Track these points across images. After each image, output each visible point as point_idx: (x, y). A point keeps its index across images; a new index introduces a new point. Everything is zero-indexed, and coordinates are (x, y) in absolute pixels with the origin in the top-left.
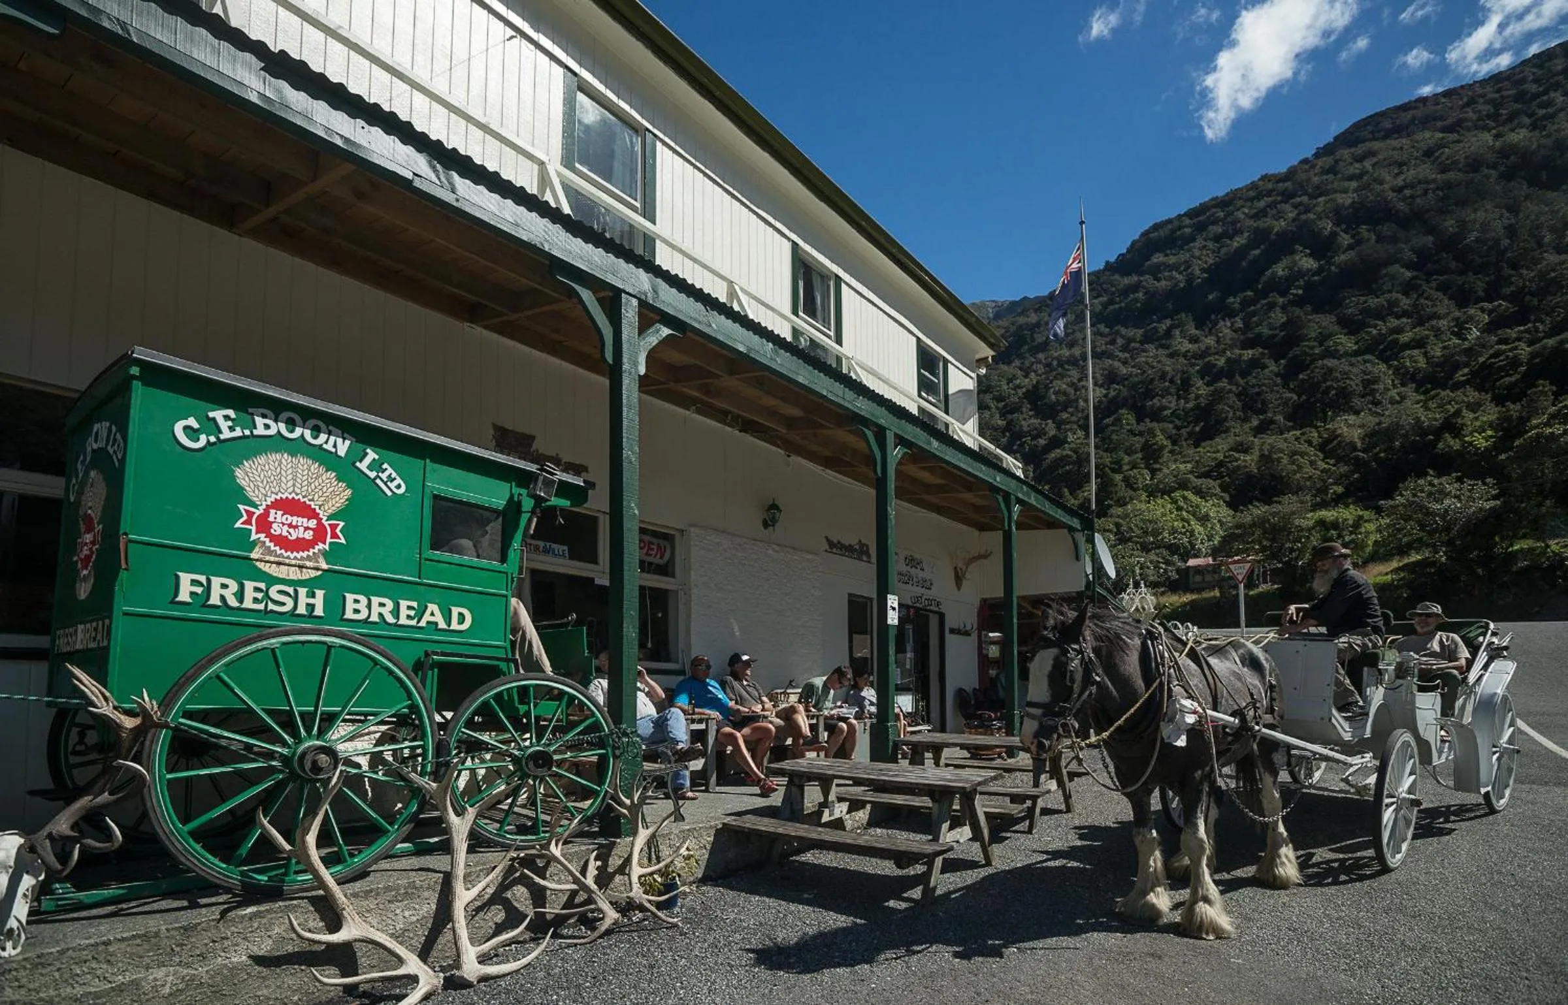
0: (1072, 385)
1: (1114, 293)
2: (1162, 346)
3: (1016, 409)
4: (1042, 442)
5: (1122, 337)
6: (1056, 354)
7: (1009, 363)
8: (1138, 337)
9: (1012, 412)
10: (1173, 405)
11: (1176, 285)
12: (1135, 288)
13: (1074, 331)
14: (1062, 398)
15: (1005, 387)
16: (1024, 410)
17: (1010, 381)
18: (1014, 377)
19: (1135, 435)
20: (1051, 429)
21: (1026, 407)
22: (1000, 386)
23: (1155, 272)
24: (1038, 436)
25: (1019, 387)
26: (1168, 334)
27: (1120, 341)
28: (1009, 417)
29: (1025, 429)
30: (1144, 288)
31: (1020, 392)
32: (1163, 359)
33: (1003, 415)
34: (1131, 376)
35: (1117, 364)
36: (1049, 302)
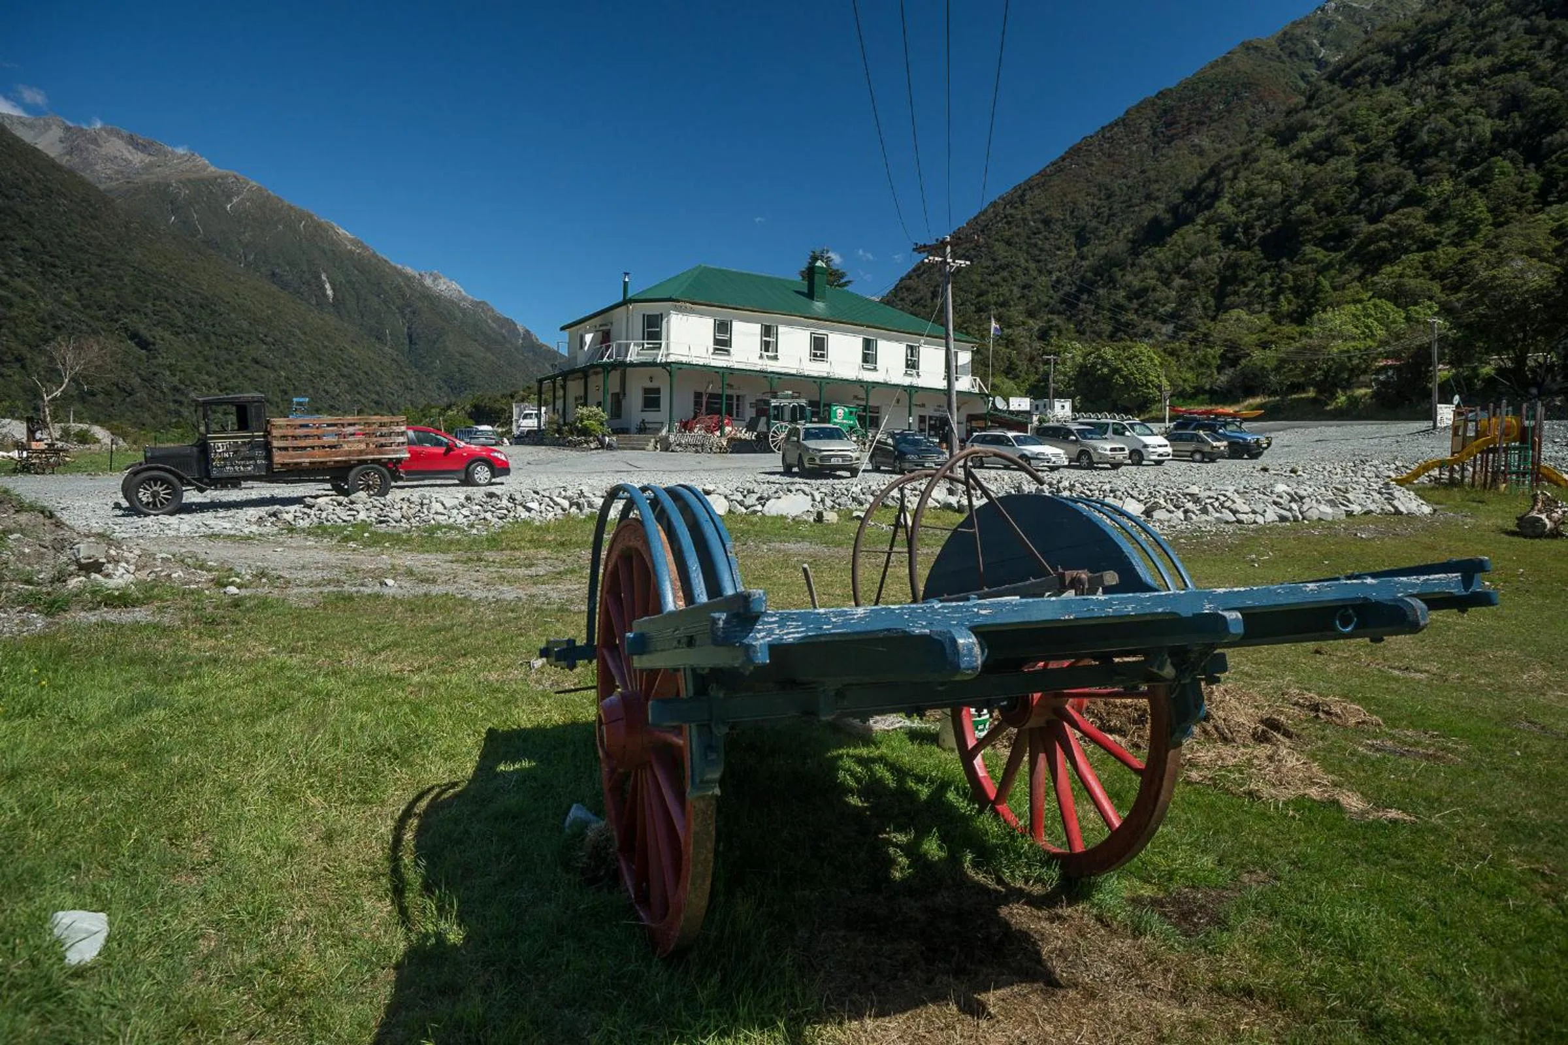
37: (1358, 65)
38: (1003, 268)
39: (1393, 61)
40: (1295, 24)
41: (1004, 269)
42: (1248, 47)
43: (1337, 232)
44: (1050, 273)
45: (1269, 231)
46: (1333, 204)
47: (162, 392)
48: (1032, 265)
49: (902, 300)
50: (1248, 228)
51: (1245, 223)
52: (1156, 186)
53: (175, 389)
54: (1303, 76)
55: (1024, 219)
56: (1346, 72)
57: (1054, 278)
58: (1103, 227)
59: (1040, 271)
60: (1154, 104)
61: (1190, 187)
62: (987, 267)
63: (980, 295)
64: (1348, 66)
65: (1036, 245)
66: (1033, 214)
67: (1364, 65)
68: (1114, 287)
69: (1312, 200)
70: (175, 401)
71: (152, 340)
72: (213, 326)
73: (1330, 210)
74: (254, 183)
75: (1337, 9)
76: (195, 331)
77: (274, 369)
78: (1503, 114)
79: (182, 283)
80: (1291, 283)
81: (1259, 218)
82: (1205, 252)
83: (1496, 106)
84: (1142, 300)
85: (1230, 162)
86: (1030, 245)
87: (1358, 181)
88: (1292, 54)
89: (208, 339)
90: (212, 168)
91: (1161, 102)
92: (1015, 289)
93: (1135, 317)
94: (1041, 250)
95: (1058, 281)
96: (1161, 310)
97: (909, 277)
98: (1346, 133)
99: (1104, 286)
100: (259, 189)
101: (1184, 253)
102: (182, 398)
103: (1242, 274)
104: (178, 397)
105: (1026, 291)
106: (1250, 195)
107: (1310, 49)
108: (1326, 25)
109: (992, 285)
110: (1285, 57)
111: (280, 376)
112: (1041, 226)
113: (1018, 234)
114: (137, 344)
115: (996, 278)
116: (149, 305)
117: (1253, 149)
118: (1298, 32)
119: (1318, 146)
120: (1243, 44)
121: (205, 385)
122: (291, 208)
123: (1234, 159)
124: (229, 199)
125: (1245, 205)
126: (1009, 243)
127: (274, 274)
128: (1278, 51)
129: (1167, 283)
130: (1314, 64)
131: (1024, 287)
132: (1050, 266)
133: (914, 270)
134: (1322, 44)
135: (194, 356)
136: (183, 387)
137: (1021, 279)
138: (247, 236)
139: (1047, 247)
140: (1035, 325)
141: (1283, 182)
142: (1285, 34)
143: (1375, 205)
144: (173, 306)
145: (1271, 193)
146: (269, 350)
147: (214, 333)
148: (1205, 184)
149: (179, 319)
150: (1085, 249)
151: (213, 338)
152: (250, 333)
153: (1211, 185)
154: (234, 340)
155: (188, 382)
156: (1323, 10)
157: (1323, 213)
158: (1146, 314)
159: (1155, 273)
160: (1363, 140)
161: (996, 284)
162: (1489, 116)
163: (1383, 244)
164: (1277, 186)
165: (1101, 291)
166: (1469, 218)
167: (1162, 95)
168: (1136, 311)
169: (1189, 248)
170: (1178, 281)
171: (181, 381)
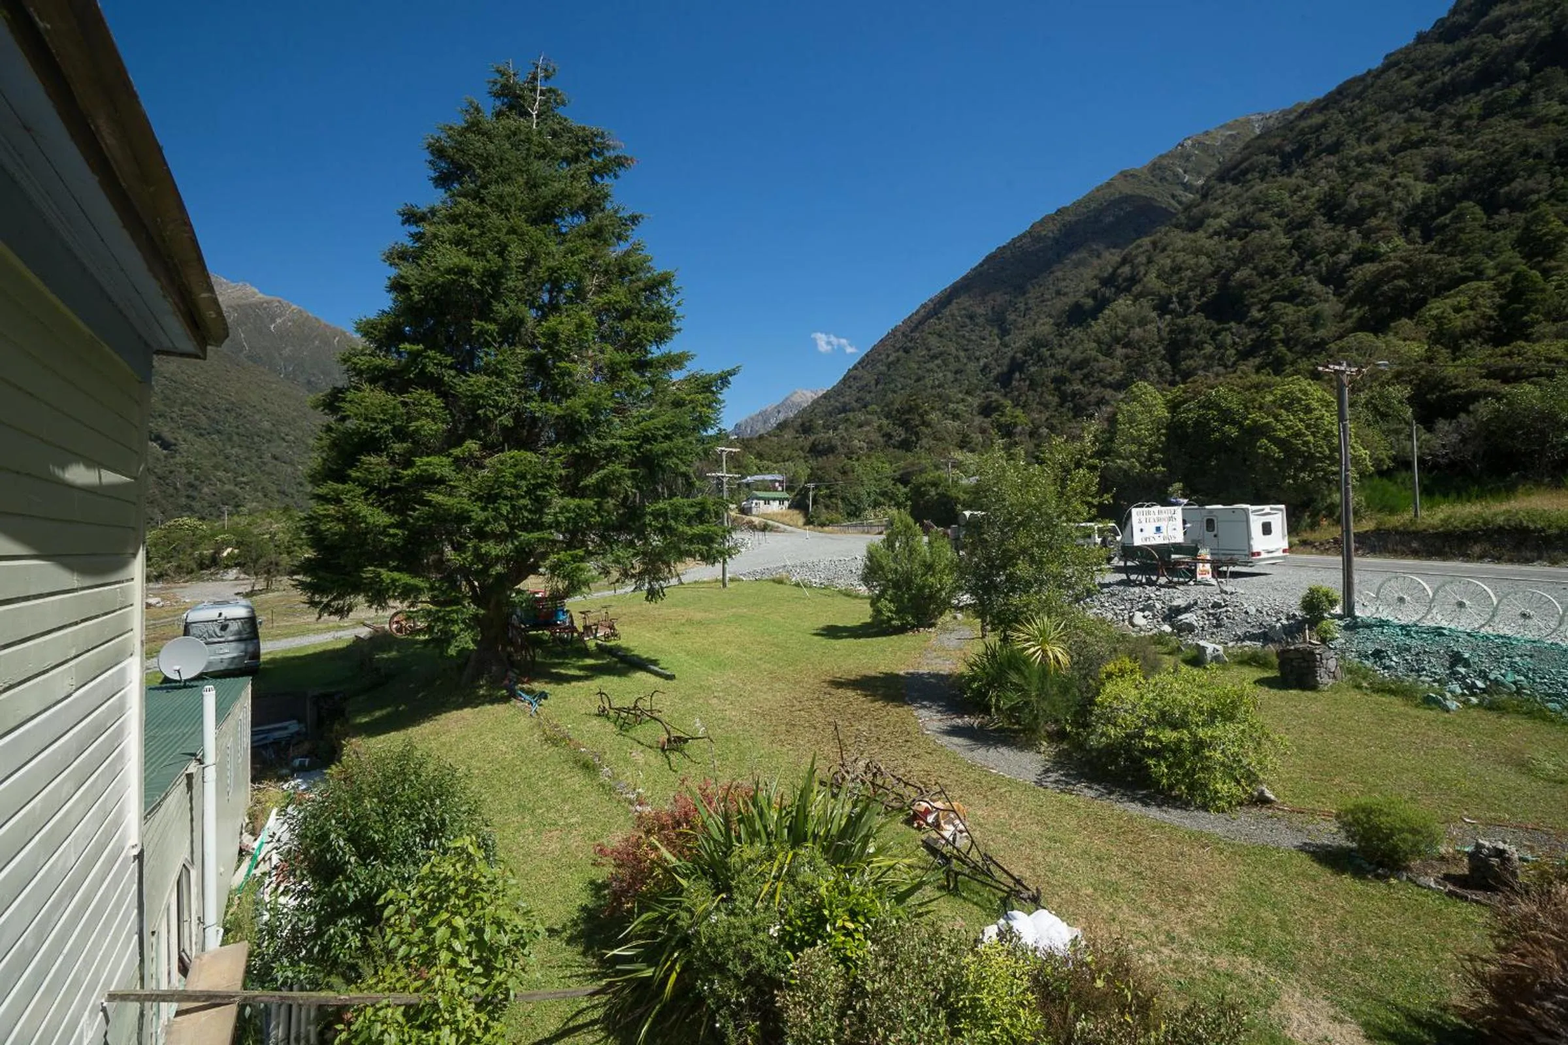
0: (1381, 184)
1: (1433, 67)
2: (1516, 116)
3: (1307, 223)
4: (1344, 257)
5: (1452, 116)
6: (1354, 154)
7: (1290, 175)
8: (1476, 111)
9: (1300, 226)
10: (1546, 185)
11: (1534, 35)
12: (1466, 55)
13: (1376, 123)
14: (1368, 203)
15: (1288, 201)
16: (1316, 222)
17: (1293, 192)
18: (1298, 189)
19: (1495, 231)
20: (1355, 240)
21: (1319, 220)
22: (1282, 200)
23: (1496, 28)
24: (1338, 251)
25: (1306, 198)
26: (1525, 99)
27: (1447, 122)
28: (1297, 233)
29: (1321, 244)
30: (1479, 51)
31: (1309, 204)
32: (1520, 130)
33: (1288, 231)
34: (1470, 161)
35: (1445, 149)
36: (1338, 97)
37: (1245, 165)
38: (934, 357)
39: (1277, 159)
40: (1162, 157)
41: (937, 358)
42: (1125, 175)
43: (1286, 292)
44: (978, 359)
45: (1204, 299)
46: (1274, 268)
47: (176, 488)
48: (962, 354)
49: (850, 387)
50: (1183, 298)
51: (1178, 295)
52: (1064, 284)
53: (191, 485)
54: (1173, 196)
55: (953, 315)
56: (1233, 173)
57: (982, 363)
58: (1020, 320)
59: (969, 358)
60: (1054, 219)
61: (1106, 275)
62: (923, 356)
63: (918, 380)
64: (1234, 168)
65: (964, 336)
66: (959, 310)
67: (1251, 164)
68: (1045, 365)
69: (1251, 265)
70: (188, 497)
71: (173, 441)
72: (237, 427)
73: (1272, 273)
74: (294, 306)
75: (1193, 146)
76: (219, 432)
77: (292, 463)
78: (1431, 179)
79: (212, 391)
80: (1282, 335)
81: (1191, 289)
82: (1143, 322)
83: (1422, 171)
84: (1085, 371)
85: (1141, 250)
86: (958, 336)
87: (1295, 246)
88: (1162, 179)
89: (230, 439)
90: (261, 295)
91: (1059, 218)
92: (949, 375)
93: (1080, 387)
94: (969, 340)
95: (985, 366)
96: (1109, 378)
97: (855, 368)
98: (1262, 210)
99: (1033, 364)
100: (300, 311)
101: (1120, 324)
102: (195, 494)
103: (1194, 338)
104: (190, 492)
105: (958, 376)
106: (1177, 269)
107: (1176, 175)
108: (1187, 158)
109: (928, 371)
110: (1156, 182)
111: (297, 470)
112: (967, 321)
113: (947, 328)
114: (161, 446)
115: (931, 365)
116: (176, 410)
117: (1161, 239)
118: (1165, 162)
119: (1235, 224)
120: (1121, 173)
121: (220, 481)
122: (326, 326)
123: (1145, 248)
124: (273, 320)
125: (1175, 278)
126: (940, 336)
127: (309, 382)
128: (1150, 178)
129: (1109, 354)
130: (1180, 187)
131: (956, 373)
132: (978, 353)
133: (859, 363)
134: (1185, 172)
135: (215, 455)
136: (197, 483)
137: (954, 366)
138: (287, 352)
139: (973, 338)
140: (975, 401)
141: (1209, 256)
142: (1155, 164)
143: (1323, 264)
144: (199, 411)
145: (1198, 265)
146: (290, 447)
147: (238, 434)
148: (1120, 271)
149: (204, 422)
150: (1007, 338)
151: (235, 438)
152: (272, 433)
153: (1126, 270)
154: (256, 439)
155: (202, 478)
156: (1182, 146)
157: (1266, 277)
158: (1093, 384)
159: (1095, 345)
160: (1281, 215)
161: (931, 370)
162: (1416, 179)
163: (1401, 282)
164: (1203, 259)
165: (1033, 369)
166: (1545, 234)
167: (1059, 212)
168: (1082, 381)
169: (1125, 320)
170: (1120, 351)
171: (197, 478)
